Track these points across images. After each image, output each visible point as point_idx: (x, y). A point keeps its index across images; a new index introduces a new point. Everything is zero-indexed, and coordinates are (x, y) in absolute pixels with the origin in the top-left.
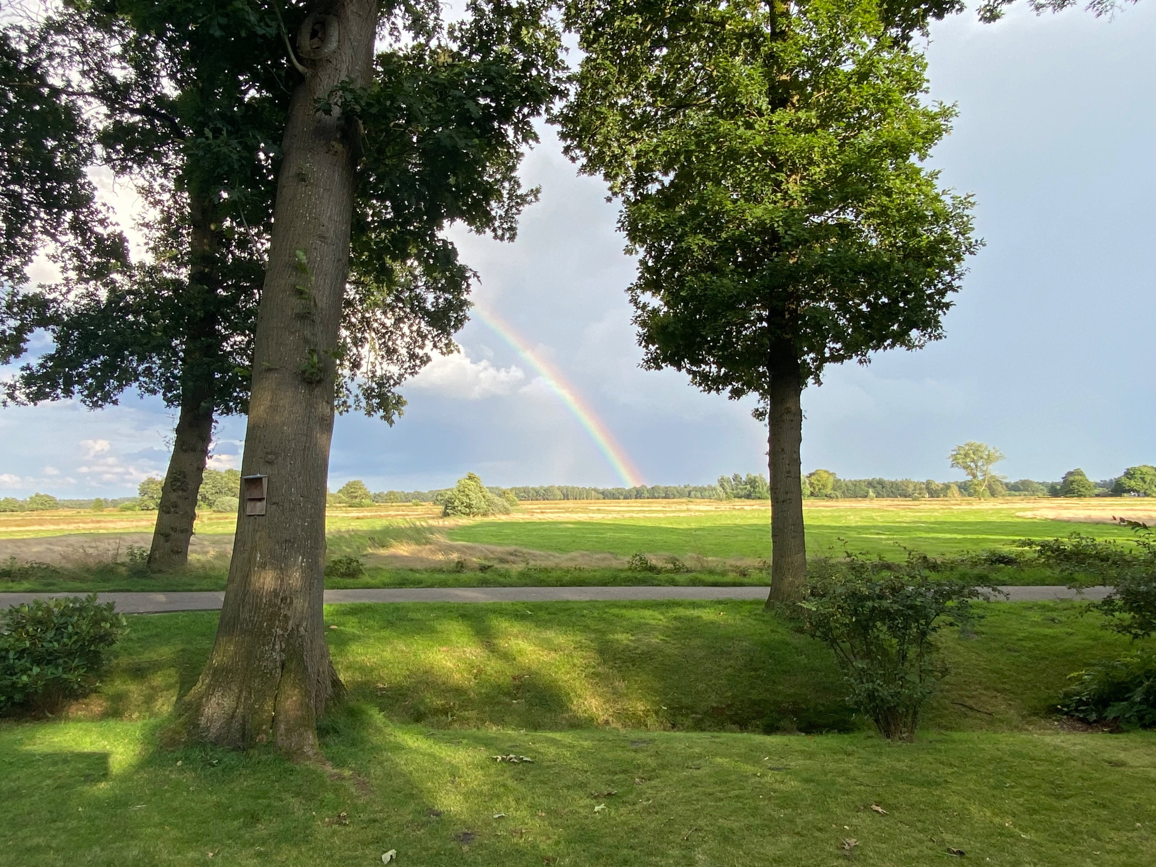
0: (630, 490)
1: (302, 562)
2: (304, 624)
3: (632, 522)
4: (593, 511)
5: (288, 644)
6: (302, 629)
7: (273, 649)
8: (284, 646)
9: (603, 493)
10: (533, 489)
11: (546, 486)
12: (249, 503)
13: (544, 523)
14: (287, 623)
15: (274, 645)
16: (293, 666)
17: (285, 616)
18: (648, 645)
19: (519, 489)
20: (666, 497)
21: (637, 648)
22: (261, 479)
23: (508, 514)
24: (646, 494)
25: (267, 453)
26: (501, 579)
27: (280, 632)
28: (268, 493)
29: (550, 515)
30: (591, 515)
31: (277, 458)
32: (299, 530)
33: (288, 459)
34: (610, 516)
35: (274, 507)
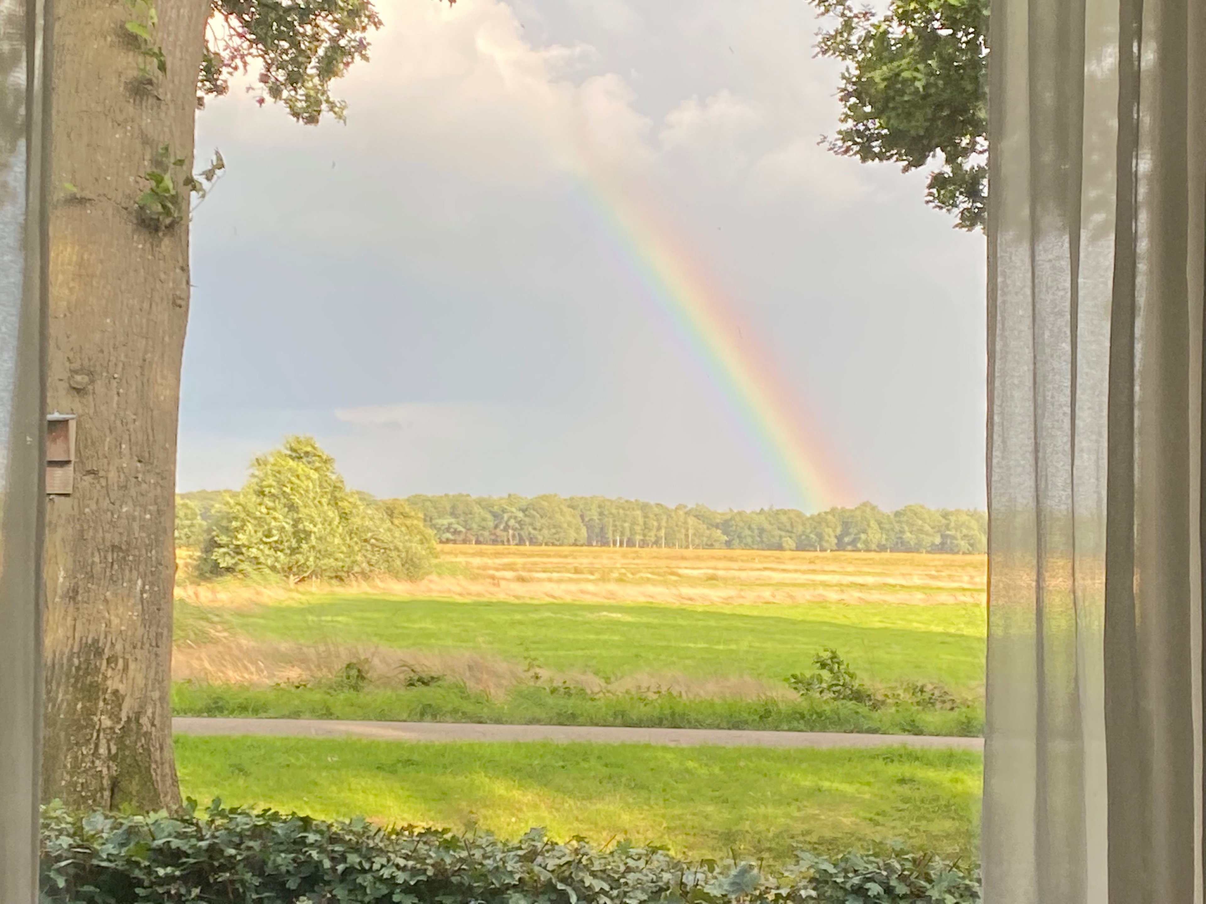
0: (819, 520)
1: (143, 591)
2: (149, 712)
3: (818, 615)
4: (692, 582)
5: (122, 747)
6: (144, 720)
7: (96, 753)
8: (114, 750)
9: (725, 526)
10: (485, 504)
11: (528, 495)
12: (48, 469)
13: (537, 608)
14: (120, 706)
15: (97, 746)
16: (134, 787)
17: (116, 692)
18: (836, 826)
19: (434, 502)
20: (941, 548)
21: (808, 832)
22: (66, 422)
23: (412, 578)
24: (875, 536)
25: (75, 372)
26: (469, 708)
27: (107, 722)
28: (78, 451)
29: (549, 587)
30: (686, 591)
31: (92, 381)
32: (136, 526)
33: (114, 383)
34: (751, 595)
35: (89, 478)
